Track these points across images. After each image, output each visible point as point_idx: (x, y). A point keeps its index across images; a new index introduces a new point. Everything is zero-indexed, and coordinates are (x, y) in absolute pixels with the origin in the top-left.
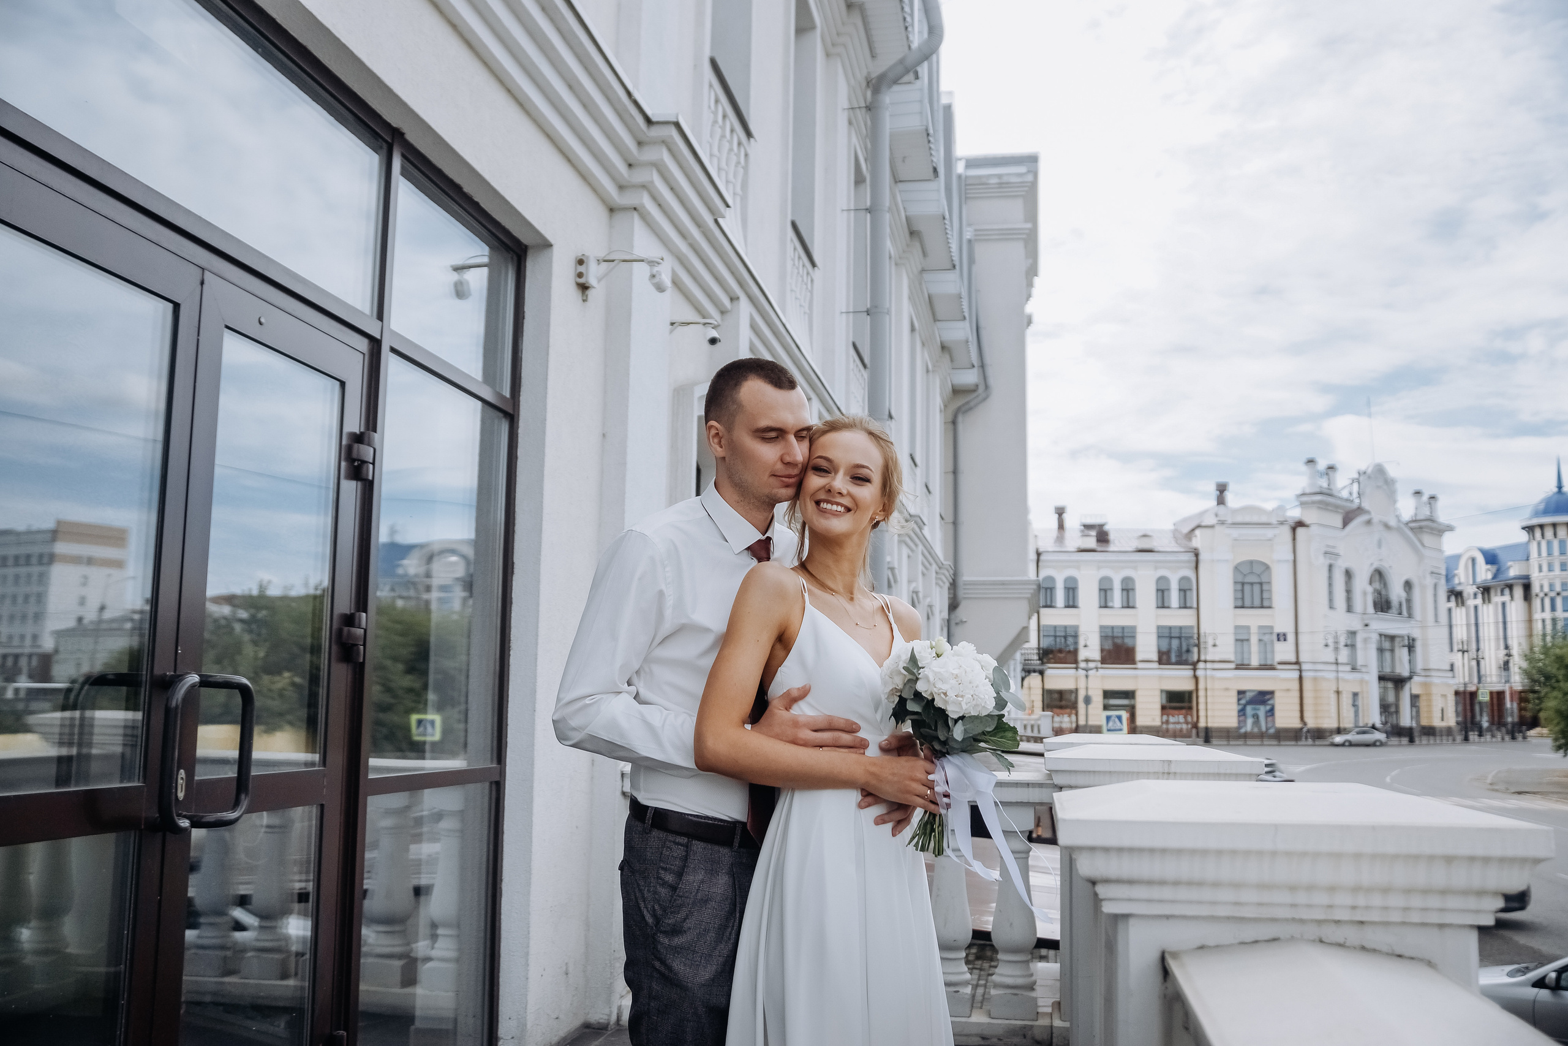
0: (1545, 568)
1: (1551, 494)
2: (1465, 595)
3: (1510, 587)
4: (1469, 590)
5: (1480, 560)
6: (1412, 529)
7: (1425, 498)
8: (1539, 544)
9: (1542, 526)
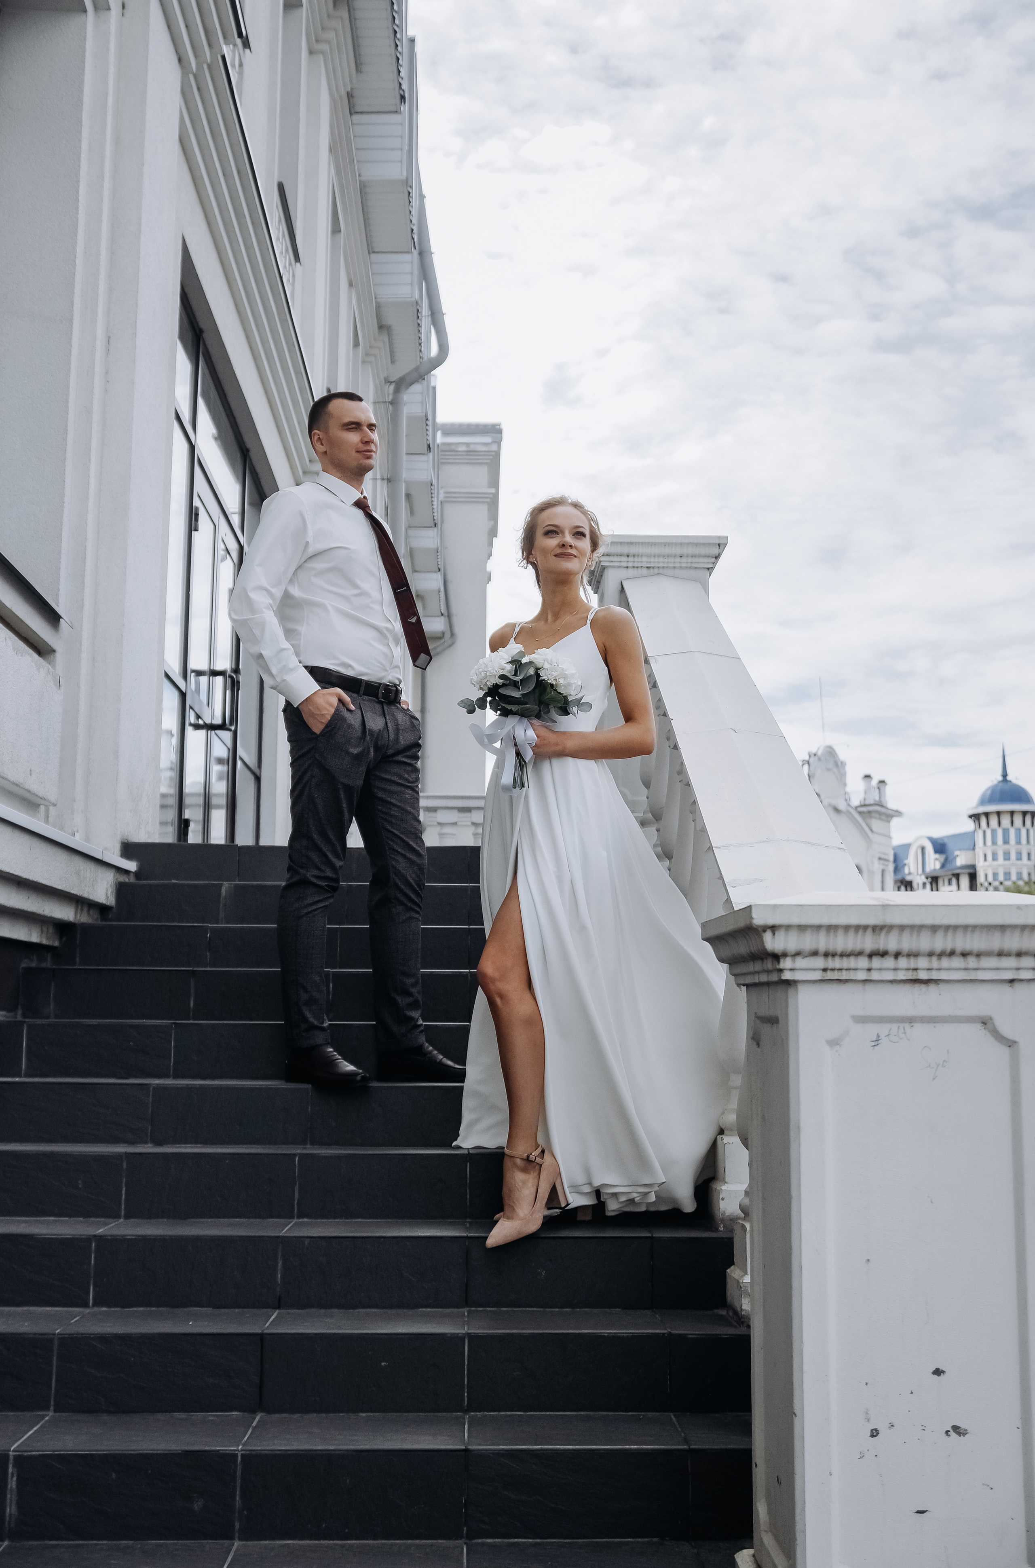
0: (989, 857)
1: (996, 782)
2: (915, 885)
3: (957, 876)
4: (918, 879)
5: (930, 848)
6: (860, 813)
7: (874, 782)
8: (984, 832)
9: (987, 815)
